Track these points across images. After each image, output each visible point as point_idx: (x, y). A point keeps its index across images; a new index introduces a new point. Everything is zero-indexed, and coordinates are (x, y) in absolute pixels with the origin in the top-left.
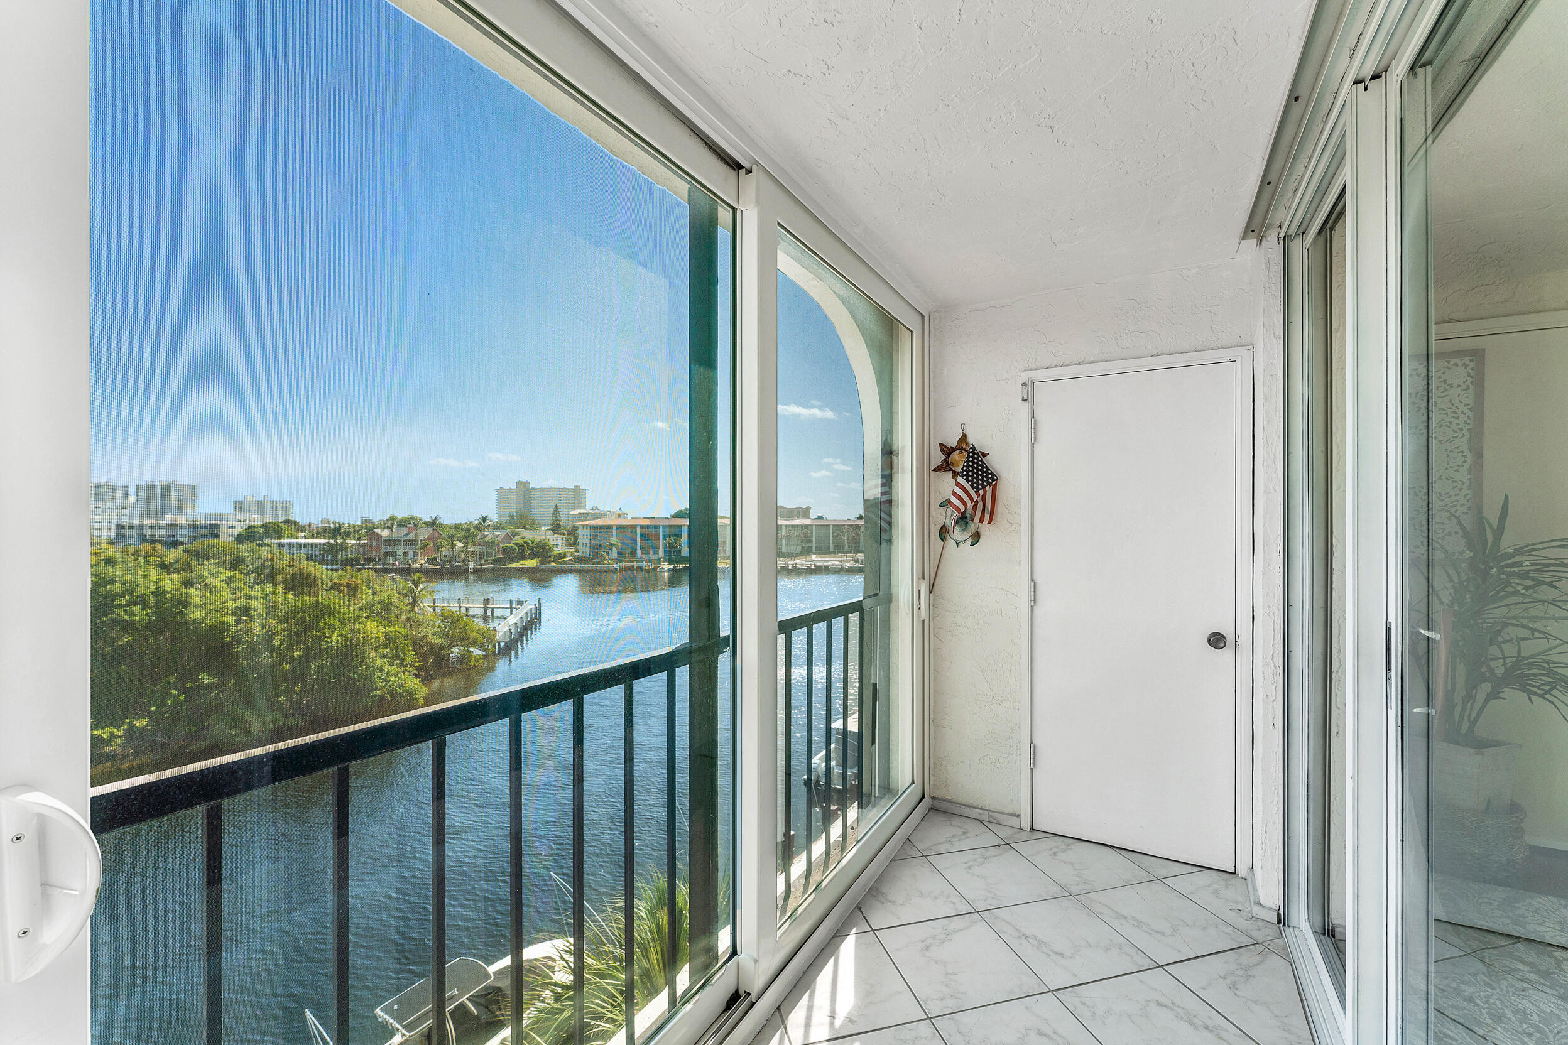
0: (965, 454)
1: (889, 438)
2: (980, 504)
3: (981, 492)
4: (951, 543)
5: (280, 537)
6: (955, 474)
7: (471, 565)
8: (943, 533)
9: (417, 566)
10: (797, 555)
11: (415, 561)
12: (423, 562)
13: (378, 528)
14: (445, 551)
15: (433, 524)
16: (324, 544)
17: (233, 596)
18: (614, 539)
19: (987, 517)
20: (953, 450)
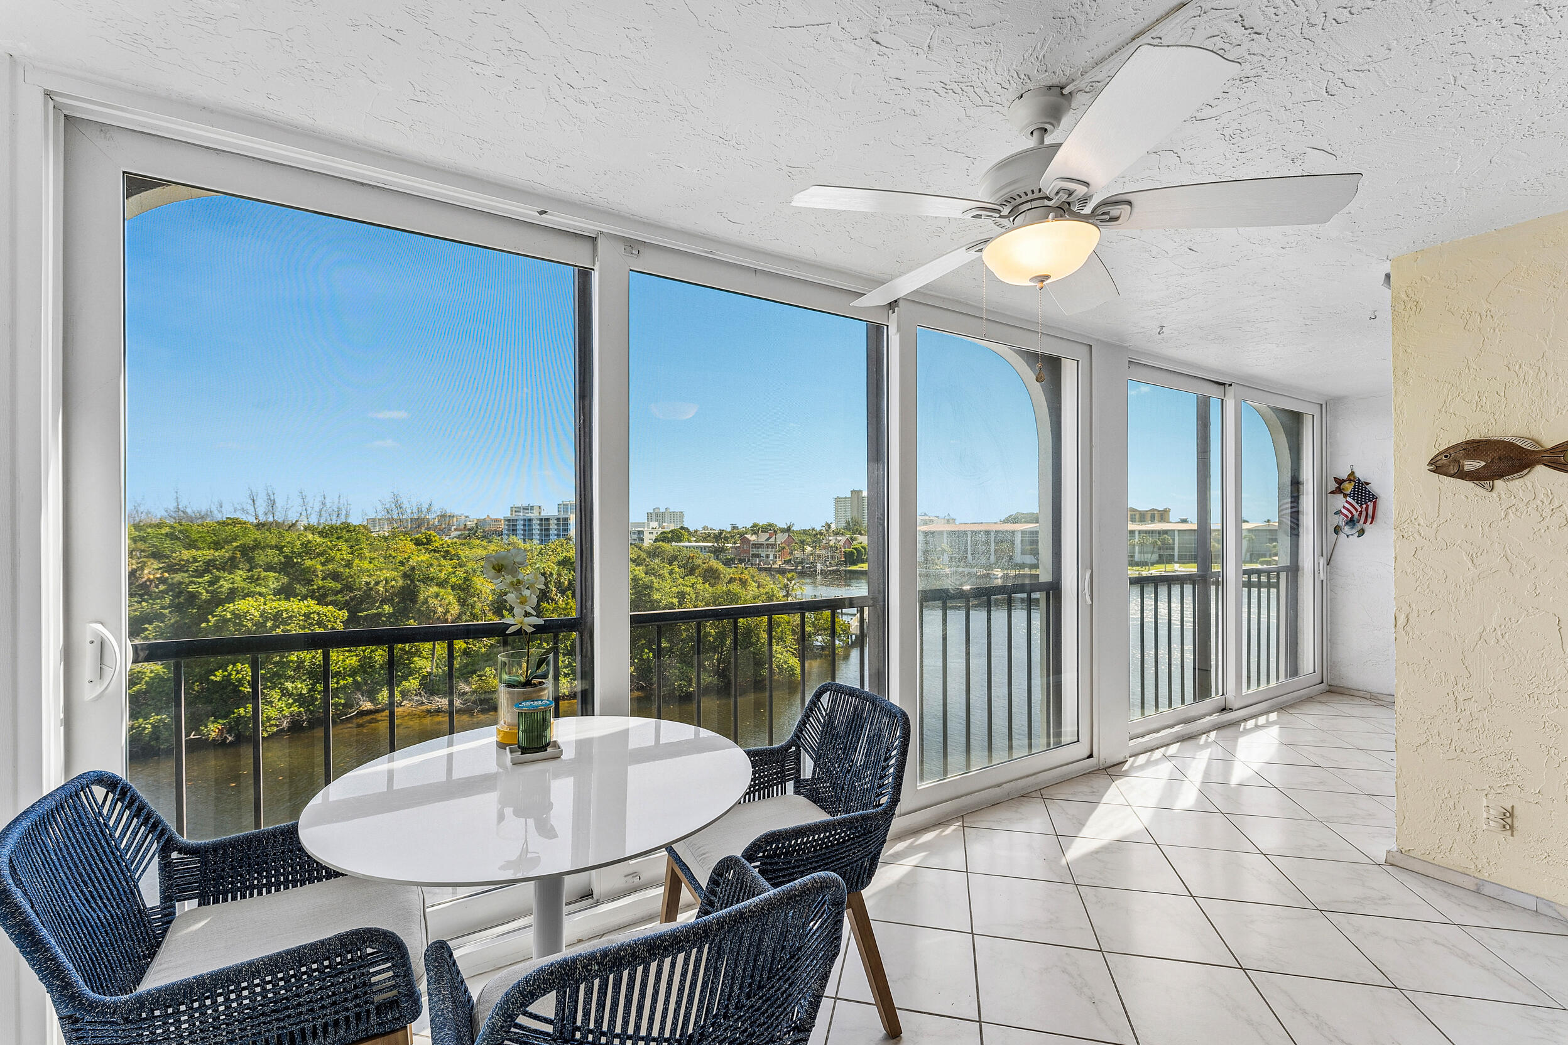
0: (1353, 483)
1: (1296, 474)
2: (1364, 513)
3: (1364, 506)
4: (1342, 536)
5: (681, 541)
6: (1345, 495)
7: (819, 567)
8: (1337, 530)
9: (776, 566)
10: (1153, 564)
11: (775, 562)
12: (780, 563)
13: (746, 533)
14: (798, 554)
15: (788, 530)
16: (710, 547)
17: (675, 584)
18: (945, 546)
19: (1369, 520)
20: (1344, 481)
